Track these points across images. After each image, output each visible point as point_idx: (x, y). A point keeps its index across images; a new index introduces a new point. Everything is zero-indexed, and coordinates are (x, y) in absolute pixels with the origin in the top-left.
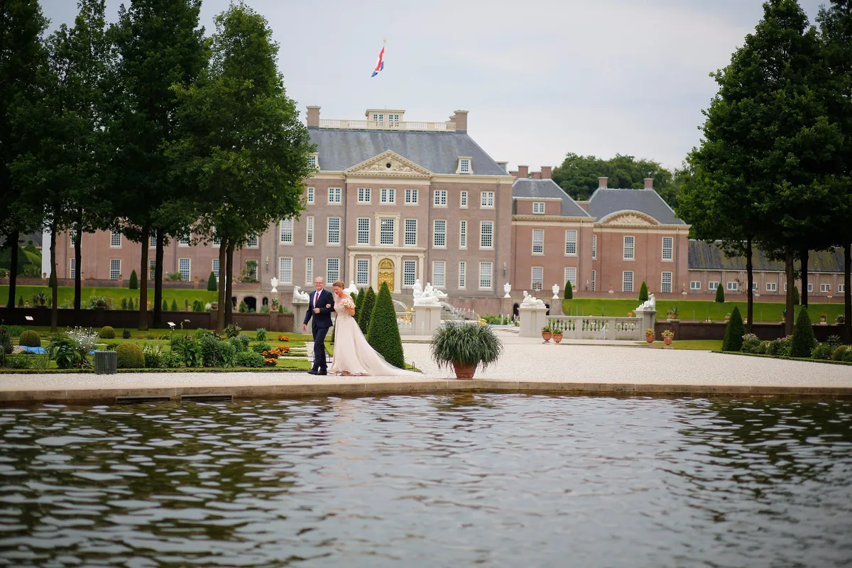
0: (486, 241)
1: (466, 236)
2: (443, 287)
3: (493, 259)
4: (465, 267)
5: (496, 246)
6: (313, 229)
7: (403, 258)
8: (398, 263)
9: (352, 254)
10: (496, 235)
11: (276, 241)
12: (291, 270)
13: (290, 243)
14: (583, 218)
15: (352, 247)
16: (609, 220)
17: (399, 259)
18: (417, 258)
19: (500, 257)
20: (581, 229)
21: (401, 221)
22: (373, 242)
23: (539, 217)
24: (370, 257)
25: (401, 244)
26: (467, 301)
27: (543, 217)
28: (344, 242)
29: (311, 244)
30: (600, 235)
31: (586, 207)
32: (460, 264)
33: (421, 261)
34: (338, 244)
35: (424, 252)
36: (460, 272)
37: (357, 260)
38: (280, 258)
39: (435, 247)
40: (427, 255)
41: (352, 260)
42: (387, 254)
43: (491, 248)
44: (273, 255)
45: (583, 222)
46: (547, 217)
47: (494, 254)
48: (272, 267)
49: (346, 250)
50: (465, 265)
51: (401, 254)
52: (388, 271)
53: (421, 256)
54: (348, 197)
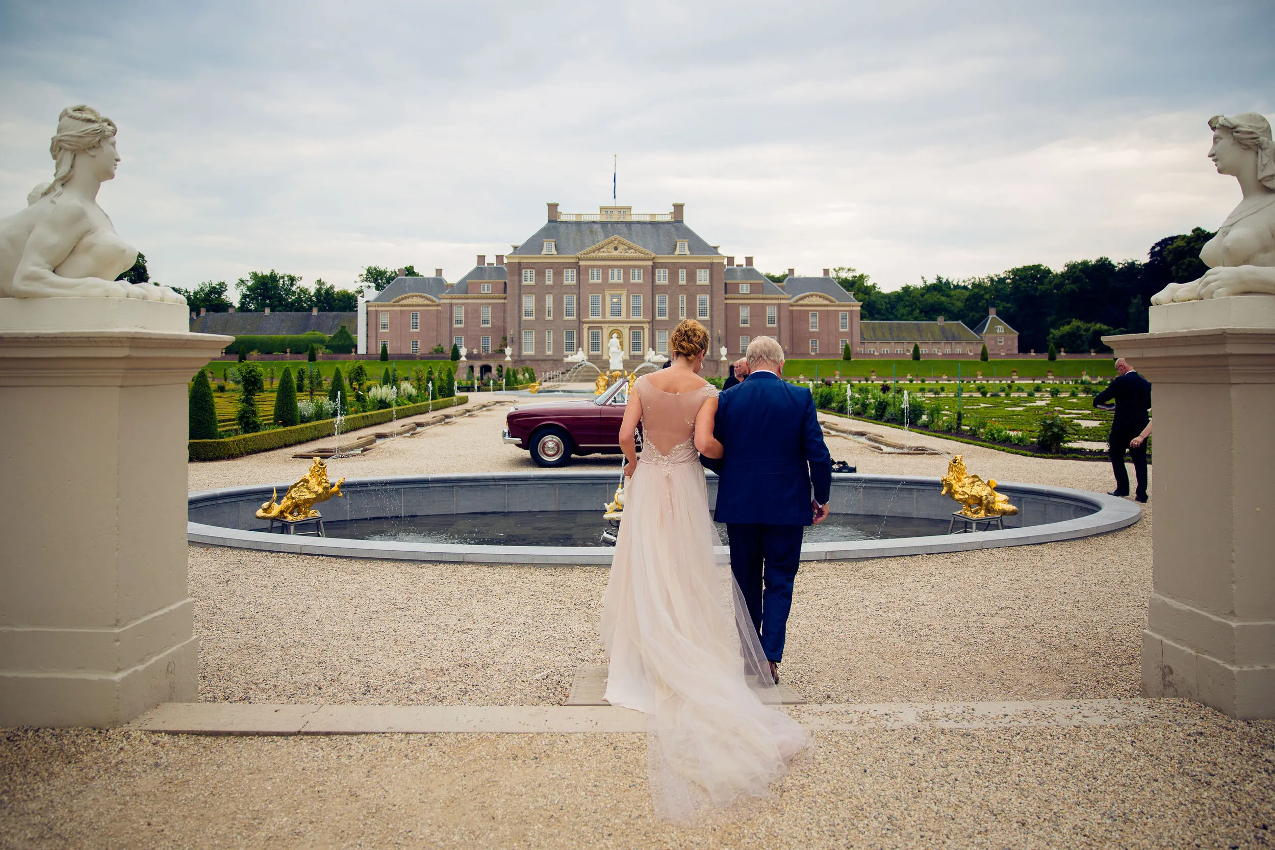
0: (702, 313)
1: (685, 309)
2: (666, 353)
5: (712, 316)
6: (551, 306)
7: (630, 328)
8: (626, 332)
9: (586, 326)
10: (711, 306)
11: (520, 317)
12: (534, 341)
13: (533, 318)
14: (781, 296)
15: (586, 320)
16: (798, 301)
17: (627, 330)
18: (643, 328)
19: (715, 326)
20: (779, 305)
21: (628, 297)
22: (604, 315)
23: (745, 296)
24: (601, 328)
25: (628, 316)
27: (748, 296)
28: (579, 316)
29: (551, 318)
30: (792, 312)
31: (782, 288)
33: (646, 331)
34: (574, 318)
35: (649, 323)
37: (590, 331)
38: (523, 332)
39: (658, 318)
40: (651, 325)
41: (585, 331)
42: (616, 325)
43: (706, 318)
44: (517, 329)
45: (780, 300)
46: (751, 296)
48: (516, 340)
49: (580, 322)
51: (629, 325)
53: (646, 326)
54: (582, 277)
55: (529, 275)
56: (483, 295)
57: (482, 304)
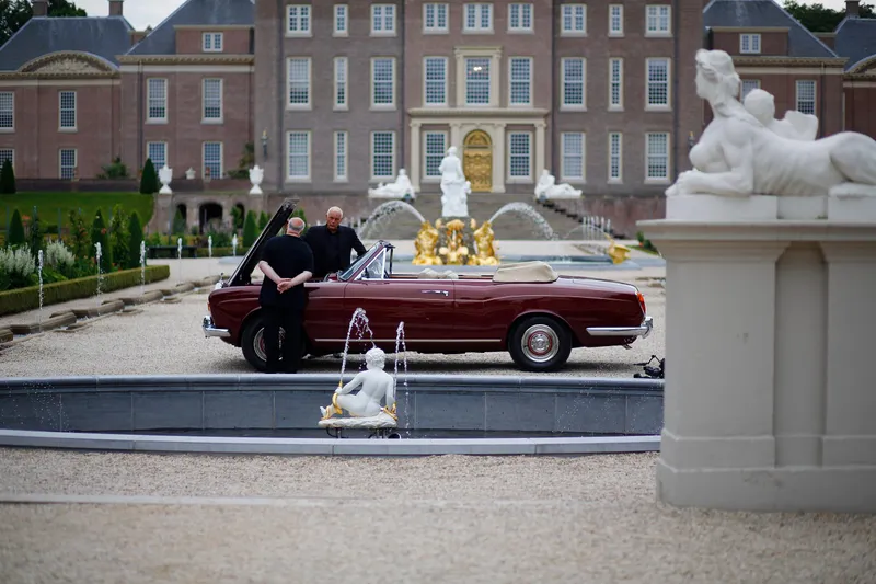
0: (658, 96)
1: (621, 88)
2: (581, 179)
3: (671, 127)
4: (620, 142)
5: (676, 103)
6: (345, 80)
7: (508, 128)
8: (497, 135)
9: (416, 123)
10: (675, 82)
11: (281, 104)
12: (309, 153)
13: (307, 106)
14: (826, 60)
15: (416, 110)
16: (864, 69)
17: (501, 132)
18: (532, 128)
19: (682, 123)
20: (822, 79)
21: (503, 63)
22: (453, 100)
23: (751, 59)
24: (447, 127)
25: (503, 103)
26: (619, 203)
27: (757, 59)
28: (401, 102)
29: (344, 106)
30: (850, 92)
31: (830, 42)
32: (610, 138)
33: (541, 133)
34: (392, 106)
35: (546, 116)
36: (610, 150)
37: (425, 134)
38: (288, 134)
39: (565, 107)
40: (550, 121)
41: (415, 133)
42: (478, 121)
43: (666, 107)
44: (275, 128)
45: (825, 66)
46: (765, 59)
47: (671, 118)
48: (273, 151)
49: (405, 116)
50: (620, 138)
51: (504, 122)
52: (481, 153)
53: (540, 124)
54: (407, 21)
55: (299, 16)
56: (205, 57)
57: (204, 75)
